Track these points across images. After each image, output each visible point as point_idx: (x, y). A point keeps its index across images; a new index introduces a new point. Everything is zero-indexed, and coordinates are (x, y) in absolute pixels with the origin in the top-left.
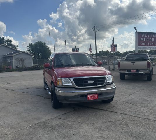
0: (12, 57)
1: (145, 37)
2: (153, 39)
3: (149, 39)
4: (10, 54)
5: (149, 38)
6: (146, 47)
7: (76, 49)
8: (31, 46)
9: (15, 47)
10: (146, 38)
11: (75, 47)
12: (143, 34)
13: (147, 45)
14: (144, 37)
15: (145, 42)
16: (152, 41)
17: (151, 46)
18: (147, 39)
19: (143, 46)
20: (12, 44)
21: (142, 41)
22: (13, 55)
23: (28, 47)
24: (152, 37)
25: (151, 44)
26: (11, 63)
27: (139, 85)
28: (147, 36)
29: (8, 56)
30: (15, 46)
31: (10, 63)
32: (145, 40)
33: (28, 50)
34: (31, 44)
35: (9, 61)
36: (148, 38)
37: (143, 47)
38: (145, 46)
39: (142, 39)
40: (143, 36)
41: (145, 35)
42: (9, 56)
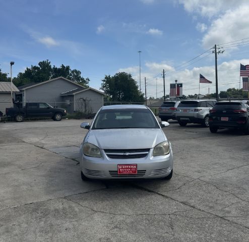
7: (178, 85)
11: (176, 81)
20: (80, 77)
23: (104, 81)
30: (85, 79)
31: (69, 105)
35: (68, 102)
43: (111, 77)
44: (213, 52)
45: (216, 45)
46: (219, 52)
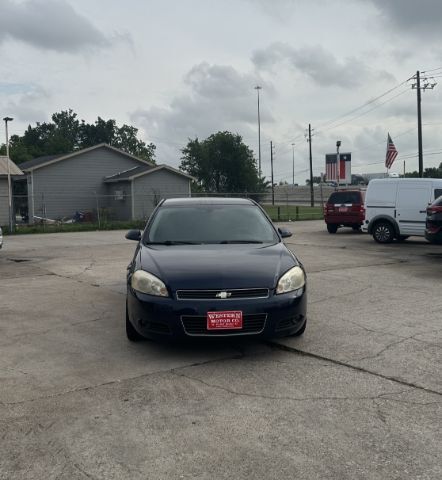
0: (128, 183)
4: (122, 175)
7: (342, 156)
8: (194, 149)
9: (145, 151)
20: (135, 141)
22: (131, 178)
23: (185, 151)
26: (125, 202)
29: (116, 180)
30: (146, 146)
31: (123, 201)
33: (184, 164)
34: (196, 141)
35: (119, 195)
42: (120, 182)
43: (199, 141)
44: (413, 87)
45: (418, 72)
46: (426, 86)
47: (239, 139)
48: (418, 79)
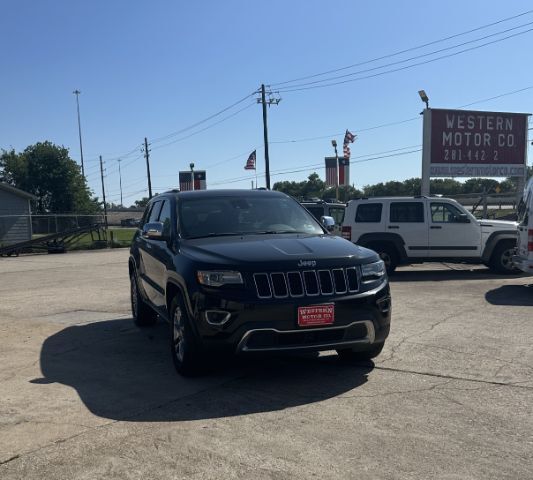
1: (460, 130)
2: (487, 137)
3: (472, 137)
5: (473, 132)
6: (461, 165)
7: (196, 174)
8: (10, 162)
10: (462, 131)
11: (192, 166)
12: (450, 119)
13: (465, 161)
14: (455, 129)
15: (457, 148)
16: (482, 143)
17: (480, 162)
18: (464, 138)
19: (450, 161)
21: (447, 143)
24: (485, 130)
25: (480, 154)
27: (452, 299)
28: (465, 124)
32: (458, 142)
36: (468, 134)
37: (450, 165)
38: (457, 161)
39: (446, 137)
40: (450, 124)
41: (460, 122)
43: (16, 153)
44: (259, 102)
45: (263, 86)
46: (271, 101)
47: (65, 152)
48: (263, 92)
